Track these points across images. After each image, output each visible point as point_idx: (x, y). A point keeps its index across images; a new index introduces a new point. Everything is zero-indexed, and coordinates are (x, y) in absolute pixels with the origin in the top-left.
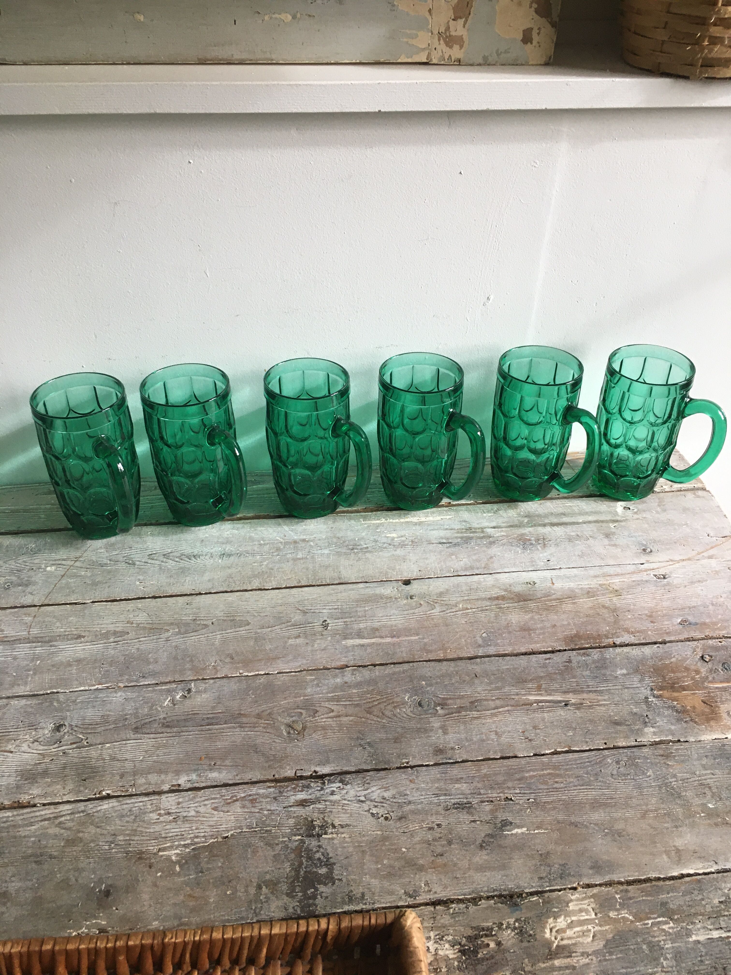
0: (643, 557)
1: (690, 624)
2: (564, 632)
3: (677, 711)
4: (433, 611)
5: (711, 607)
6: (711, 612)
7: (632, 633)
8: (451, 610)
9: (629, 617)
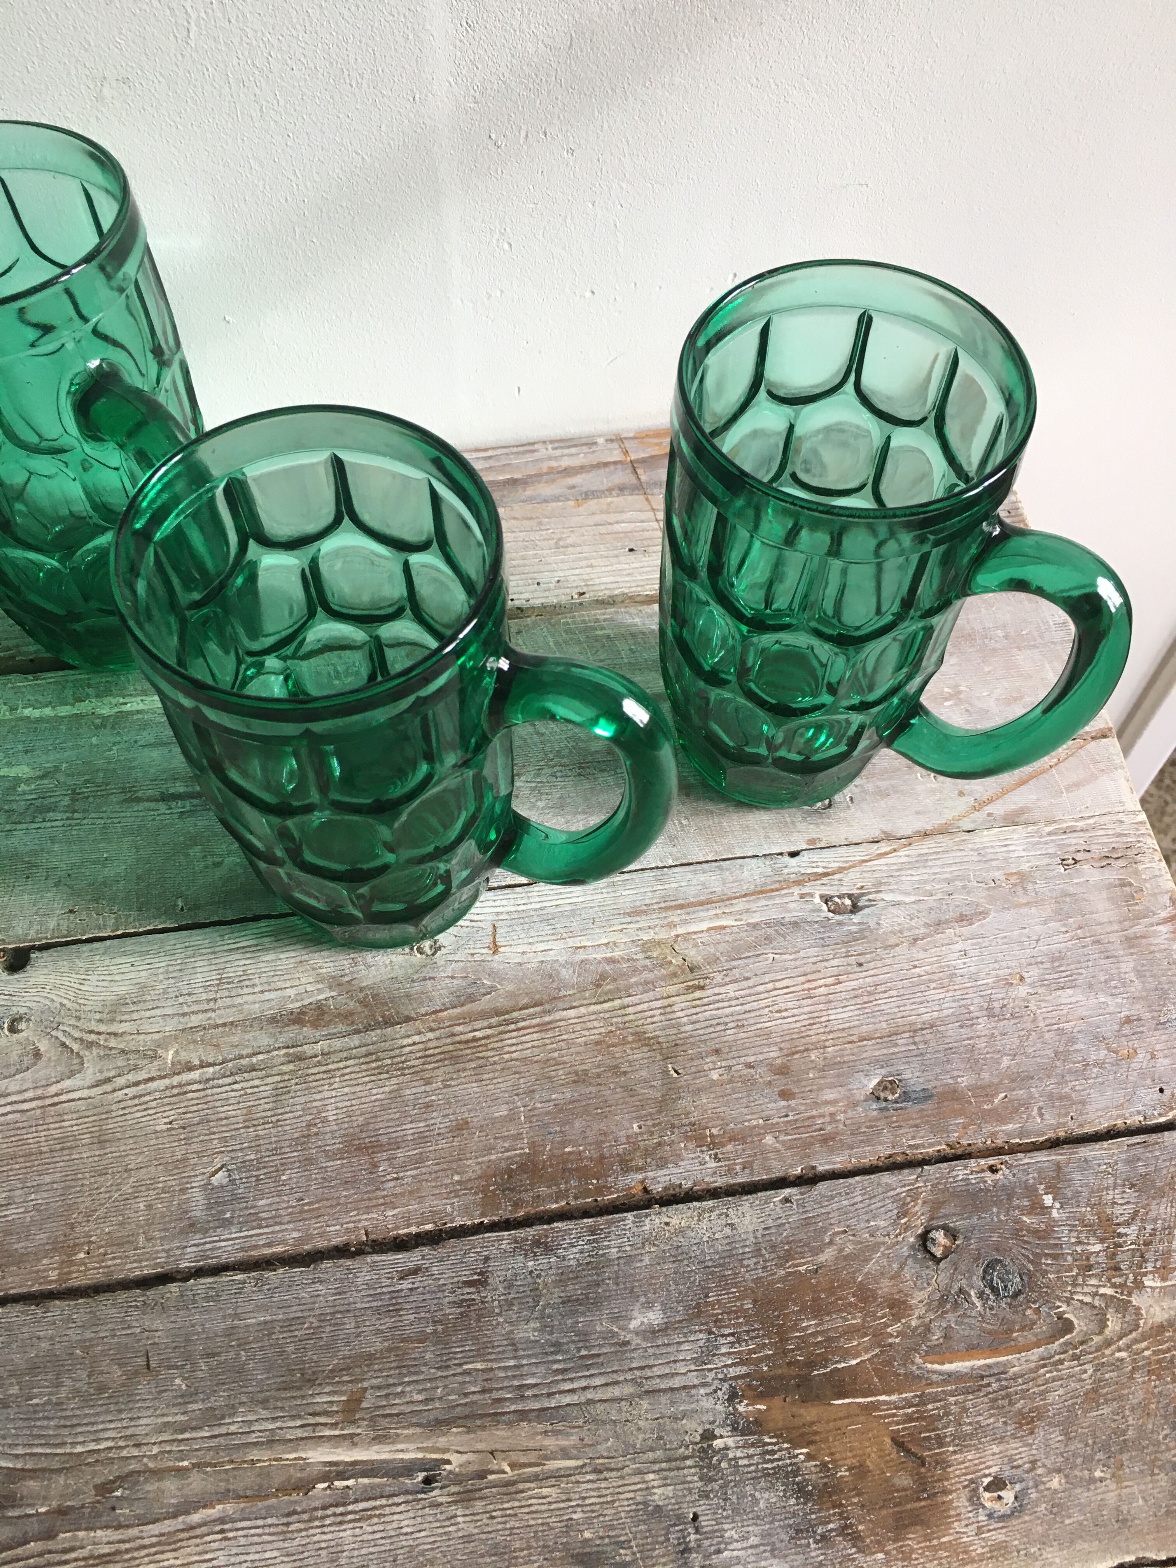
0: (802, 826)
1: (906, 1096)
2: (490, 1149)
3: (801, 1491)
4: (67, 1084)
5: (983, 1026)
6: (981, 1044)
7: (713, 1145)
8: (132, 1077)
9: (715, 1076)
